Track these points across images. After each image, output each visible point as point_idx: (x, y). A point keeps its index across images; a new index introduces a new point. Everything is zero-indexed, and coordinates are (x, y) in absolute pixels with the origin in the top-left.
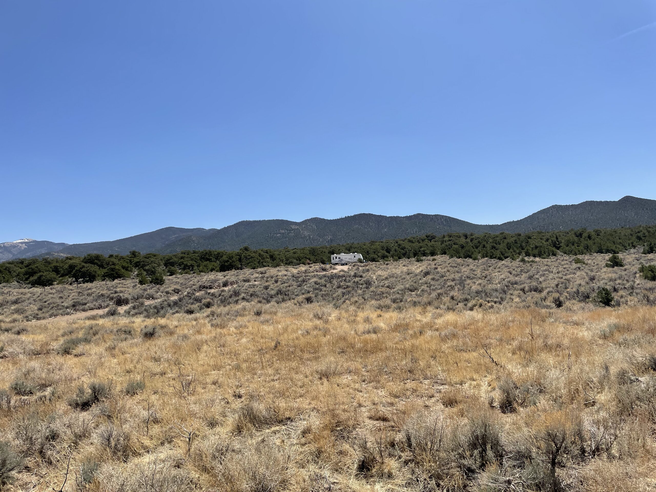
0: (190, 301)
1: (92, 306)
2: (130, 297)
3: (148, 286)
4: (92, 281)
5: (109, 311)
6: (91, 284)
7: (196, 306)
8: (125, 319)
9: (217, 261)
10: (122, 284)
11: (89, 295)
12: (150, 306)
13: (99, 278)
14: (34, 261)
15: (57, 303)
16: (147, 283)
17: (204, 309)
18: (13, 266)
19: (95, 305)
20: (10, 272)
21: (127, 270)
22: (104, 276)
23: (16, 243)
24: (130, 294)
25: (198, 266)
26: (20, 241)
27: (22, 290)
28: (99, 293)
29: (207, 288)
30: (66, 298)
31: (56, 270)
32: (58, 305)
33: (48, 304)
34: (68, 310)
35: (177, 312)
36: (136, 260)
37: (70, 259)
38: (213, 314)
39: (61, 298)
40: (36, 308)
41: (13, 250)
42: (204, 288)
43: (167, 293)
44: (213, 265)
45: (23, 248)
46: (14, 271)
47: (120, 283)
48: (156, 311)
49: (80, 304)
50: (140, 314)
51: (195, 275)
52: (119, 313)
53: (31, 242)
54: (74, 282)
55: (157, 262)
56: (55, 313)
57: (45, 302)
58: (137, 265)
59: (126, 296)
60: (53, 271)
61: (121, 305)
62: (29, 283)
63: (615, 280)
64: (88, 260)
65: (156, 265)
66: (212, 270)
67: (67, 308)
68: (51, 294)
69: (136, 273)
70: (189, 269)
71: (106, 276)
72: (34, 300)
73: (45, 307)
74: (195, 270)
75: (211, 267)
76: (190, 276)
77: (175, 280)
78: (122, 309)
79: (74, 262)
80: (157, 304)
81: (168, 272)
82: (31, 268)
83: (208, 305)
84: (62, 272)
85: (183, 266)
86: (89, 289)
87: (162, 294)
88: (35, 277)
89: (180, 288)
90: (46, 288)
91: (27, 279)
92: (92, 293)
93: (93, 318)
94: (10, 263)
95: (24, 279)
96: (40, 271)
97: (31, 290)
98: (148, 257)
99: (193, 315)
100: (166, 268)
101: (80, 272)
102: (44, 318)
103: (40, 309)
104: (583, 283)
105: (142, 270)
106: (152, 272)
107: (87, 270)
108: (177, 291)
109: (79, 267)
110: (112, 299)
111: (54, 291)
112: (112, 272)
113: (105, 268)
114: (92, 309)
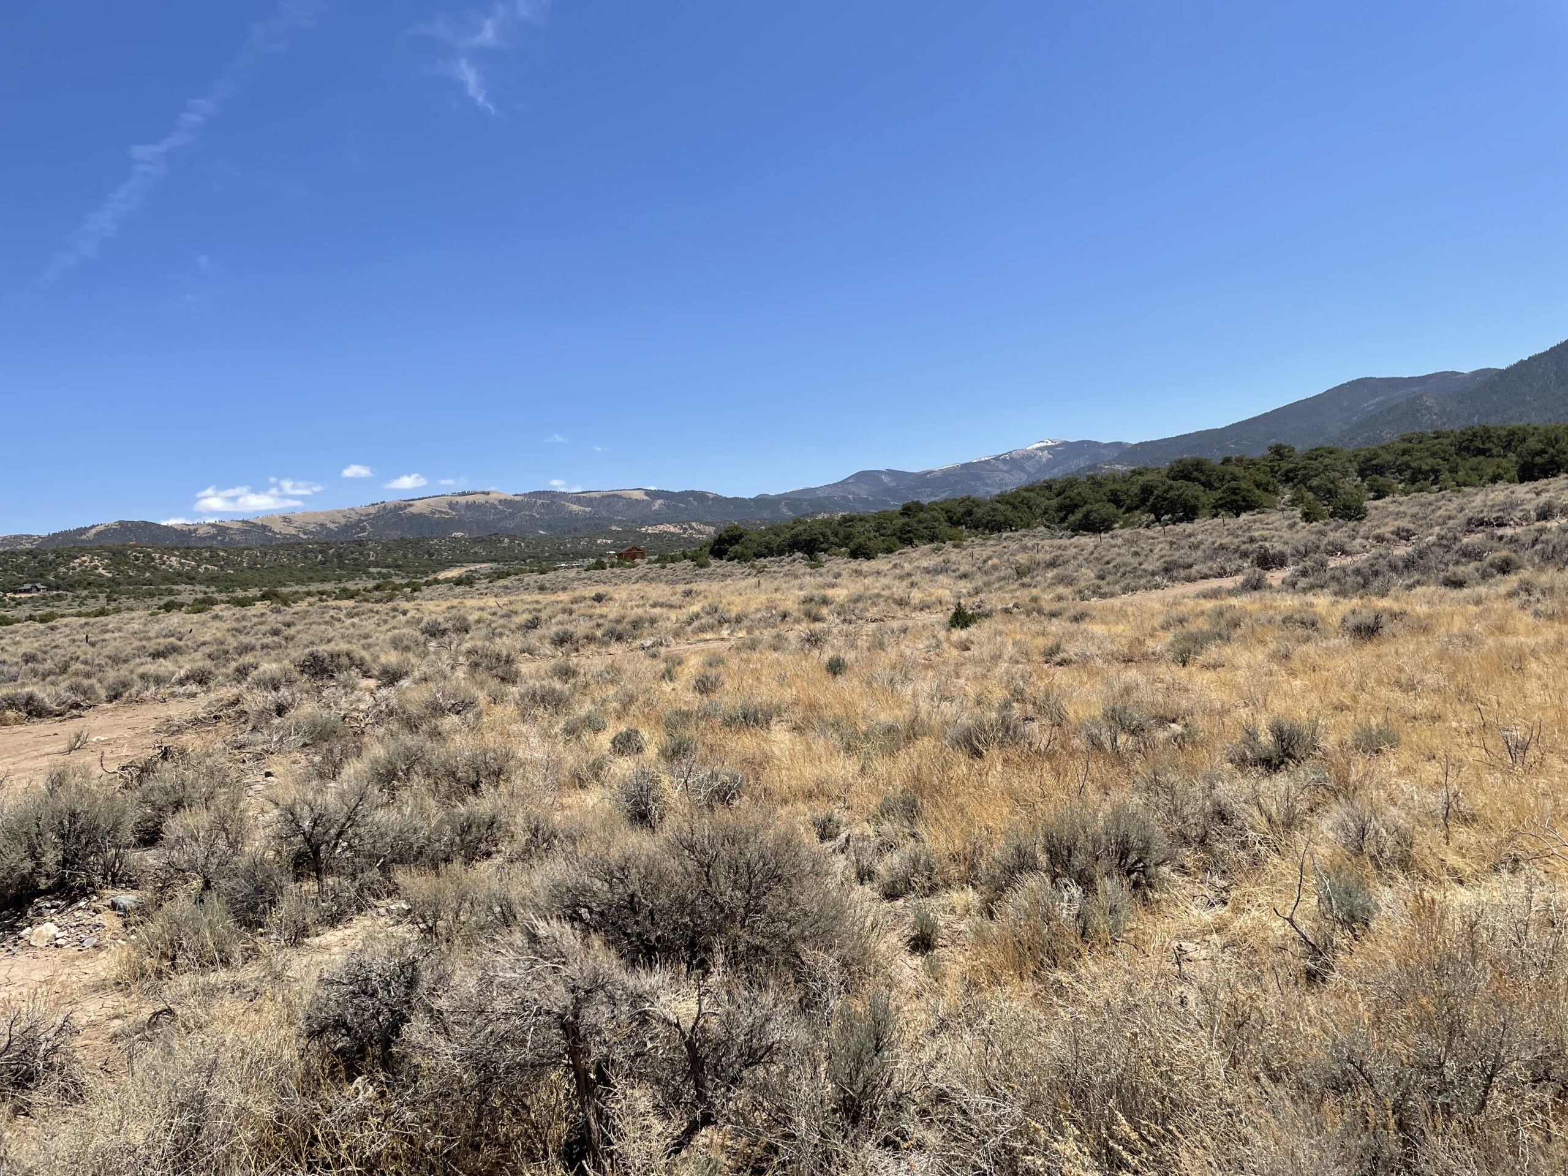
0: (1447, 557)
1: (1206, 571)
2: (1288, 550)
3: (1326, 524)
4: (1190, 520)
5: (1247, 581)
6: (1190, 525)
7: (1468, 569)
8: (1288, 598)
9: (1510, 454)
10: (1261, 521)
11: (1195, 547)
12: (1343, 569)
13: (1205, 511)
14: (1071, 483)
15: (1130, 564)
16: (1324, 518)
17: (1492, 576)
18: (1032, 494)
19: (1211, 569)
20: (1030, 508)
21: (1266, 490)
22: (1215, 507)
23: (1032, 451)
24: (1286, 543)
25: (1453, 470)
26: (1038, 445)
27: (1057, 542)
28: (1213, 543)
29: (1489, 524)
30: (1146, 556)
31: (1115, 499)
32: (1135, 568)
33: (1115, 567)
34: (1157, 578)
35: (1418, 582)
36: (1285, 466)
37: (1140, 474)
38: (1527, 588)
39: (1136, 554)
40: (1092, 575)
41: (1028, 465)
42: (1482, 524)
43: (1380, 539)
44: (1498, 466)
45: (1044, 460)
46: (1038, 506)
47: (1255, 521)
48: (1360, 580)
49: (1179, 566)
50: (1322, 587)
51: (1447, 493)
52: (1271, 586)
53: (1056, 446)
54: (1153, 522)
55: (1340, 468)
56: (1133, 584)
57: (1108, 563)
58: (1288, 478)
59: (1279, 548)
60: (1109, 501)
61: (1268, 569)
62: (1066, 529)
64: (1180, 471)
65: (1338, 475)
66: (1494, 479)
67: (1153, 574)
68: (1114, 546)
69: (1287, 497)
70: (1425, 479)
71: (1222, 506)
72: (1086, 559)
73: (1109, 573)
74: (1445, 480)
75: (1490, 472)
76: (1432, 497)
77: (1392, 508)
78: (1276, 577)
79: (1150, 478)
80: (1359, 564)
81: (1370, 489)
82: (1069, 497)
83: (1505, 568)
84: (1128, 502)
85: (1408, 474)
86: (1190, 536)
87: (1365, 543)
88: (1078, 515)
89: (1411, 526)
90: (1103, 535)
91: (1063, 520)
92: (1201, 543)
93: (1214, 594)
94: (1027, 490)
95: (1057, 520)
96: (1085, 503)
97: (1073, 540)
98: (1314, 455)
99: (1466, 591)
100: (1363, 481)
101: (1165, 499)
102: (1112, 595)
103: (1102, 577)
105: (1304, 489)
106: (1329, 491)
107: (1180, 496)
108: (1404, 535)
109: (1162, 488)
110: (1245, 555)
111: (1119, 541)
112: (1234, 497)
113: (1216, 489)
114: (1205, 577)
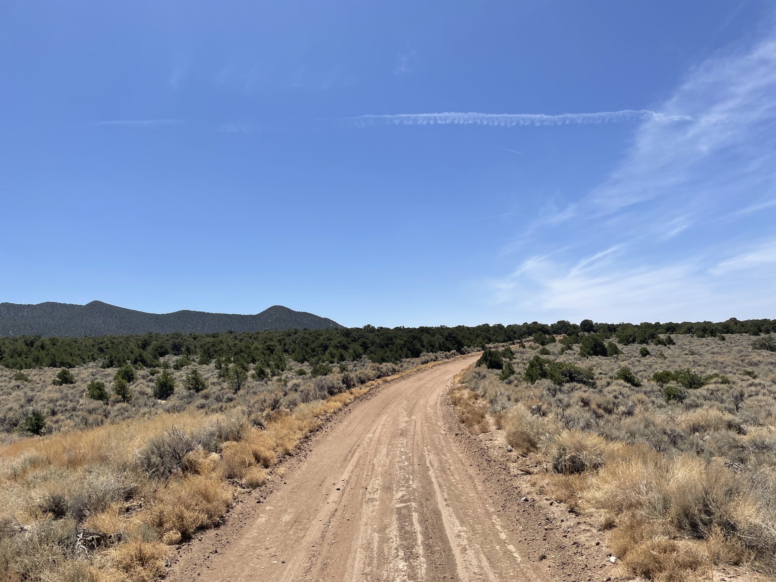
63: (57, 401)
104: (16, 406)
